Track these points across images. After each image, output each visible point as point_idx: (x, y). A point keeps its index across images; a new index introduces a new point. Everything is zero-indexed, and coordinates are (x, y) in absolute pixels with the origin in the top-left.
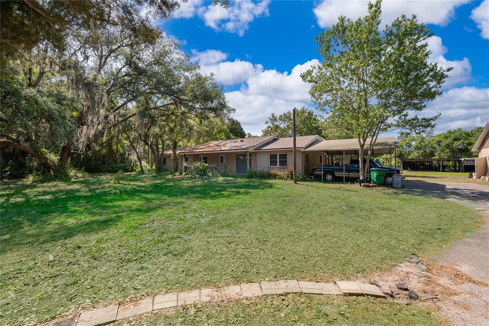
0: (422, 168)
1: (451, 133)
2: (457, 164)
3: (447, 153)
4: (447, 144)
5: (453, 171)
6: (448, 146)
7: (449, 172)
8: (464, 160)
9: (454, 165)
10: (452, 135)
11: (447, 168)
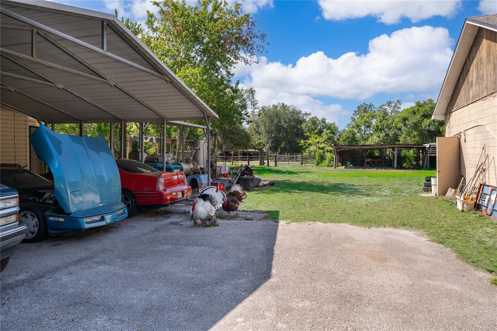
0: (368, 163)
1: (420, 106)
2: (421, 154)
3: (414, 137)
4: (414, 123)
5: (414, 168)
6: (416, 126)
7: (409, 168)
8: (430, 147)
9: (416, 155)
10: (421, 109)
11: (405, 162)
